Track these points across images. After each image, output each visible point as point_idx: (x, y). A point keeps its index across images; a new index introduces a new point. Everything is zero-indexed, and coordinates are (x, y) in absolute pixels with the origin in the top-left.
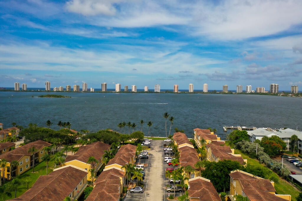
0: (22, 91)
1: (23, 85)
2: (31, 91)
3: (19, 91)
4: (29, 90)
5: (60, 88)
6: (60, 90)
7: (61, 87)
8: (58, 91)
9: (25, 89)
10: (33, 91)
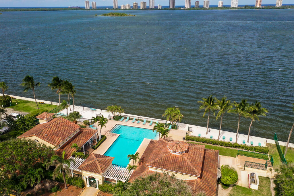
0: (92, 10)
1: (93, 3)
2: (100, 10)
3: (89, 10)
4: (99, 8)
5: (127, 6)
6: (127, 8)
7: (128, 4)
8: (125, 8)
9: (95, 8)
10: (102, 10)
